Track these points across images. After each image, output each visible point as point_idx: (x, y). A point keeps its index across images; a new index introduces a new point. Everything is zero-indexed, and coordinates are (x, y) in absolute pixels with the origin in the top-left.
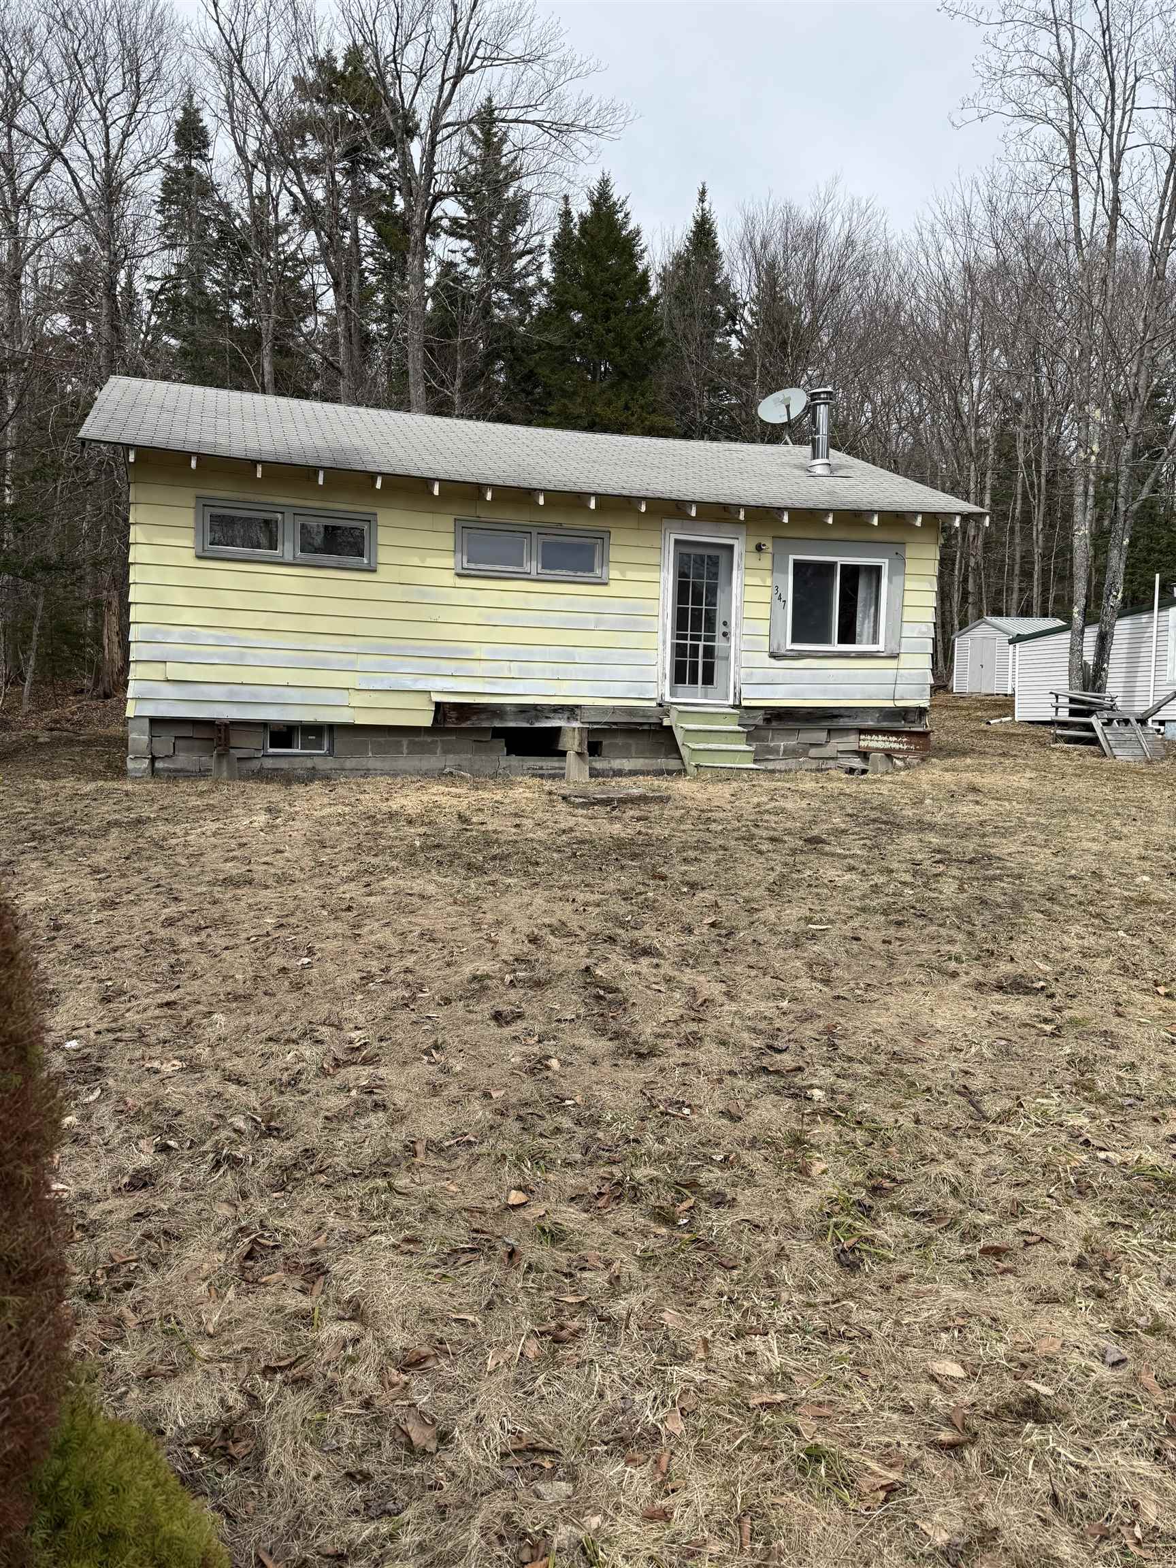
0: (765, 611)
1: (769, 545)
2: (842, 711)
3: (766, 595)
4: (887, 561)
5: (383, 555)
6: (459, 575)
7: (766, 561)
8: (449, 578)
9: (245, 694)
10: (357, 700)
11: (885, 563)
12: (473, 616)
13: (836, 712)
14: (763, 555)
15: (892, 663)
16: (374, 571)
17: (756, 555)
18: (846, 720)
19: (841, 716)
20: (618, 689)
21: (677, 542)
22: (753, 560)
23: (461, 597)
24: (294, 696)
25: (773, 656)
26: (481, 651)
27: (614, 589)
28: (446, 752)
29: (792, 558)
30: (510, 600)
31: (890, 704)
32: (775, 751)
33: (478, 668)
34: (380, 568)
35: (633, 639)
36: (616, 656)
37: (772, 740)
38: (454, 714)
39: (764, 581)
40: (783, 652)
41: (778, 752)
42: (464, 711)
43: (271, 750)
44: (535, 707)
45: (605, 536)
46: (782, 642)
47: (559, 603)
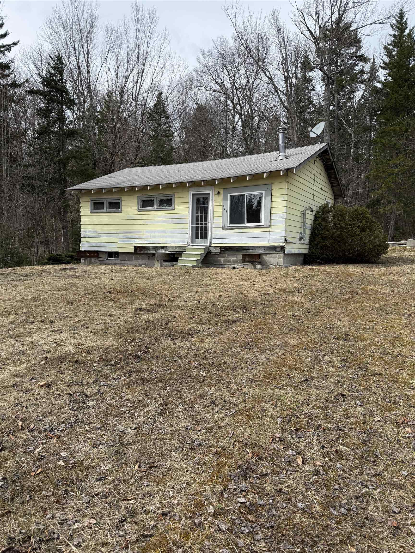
0: (220, 214)
1: (221, 192)
2: (249, 247)
3: (221, 208)
4: (264, 191)
5: (124, 208)
6: (139, 211)
7: (221, 197)
8: (136, 212)
9: (98, 245)
10: (119, 245)
11: (263, 192)
12: (141, 222)
13: (247, 248)
14: (220, 195)
15: (268, 229)
16: (121, 212)
17: (218, 195)
18: (252, 251)
19: (250, 249)
20: (177, 241)
21: (193, 194)
22: (217, 197)
23: (139, 217)
24: (107, 245)
25: (223, 229)
26: (144, 232)
27: (176, 211)
28: (142, 259)
29: (229, 195)
30: (151, 217)
31: (268, 245)
32: (230, 261)
33: (144, 236)
34: (123, 211)
35: (181, 226)
36: (177, 231)
37: (228, 257)
38: (138, 249)
39: (220, 204)
40: (226, 227)
41: (231, 262)
42: (141, 248)
43: (109, 258)
44: (157, 247)
45: (173, 195)
46: (226, 224)
47: (162, 216)
